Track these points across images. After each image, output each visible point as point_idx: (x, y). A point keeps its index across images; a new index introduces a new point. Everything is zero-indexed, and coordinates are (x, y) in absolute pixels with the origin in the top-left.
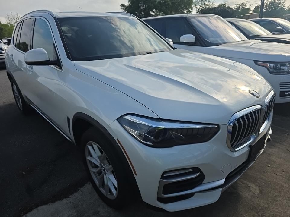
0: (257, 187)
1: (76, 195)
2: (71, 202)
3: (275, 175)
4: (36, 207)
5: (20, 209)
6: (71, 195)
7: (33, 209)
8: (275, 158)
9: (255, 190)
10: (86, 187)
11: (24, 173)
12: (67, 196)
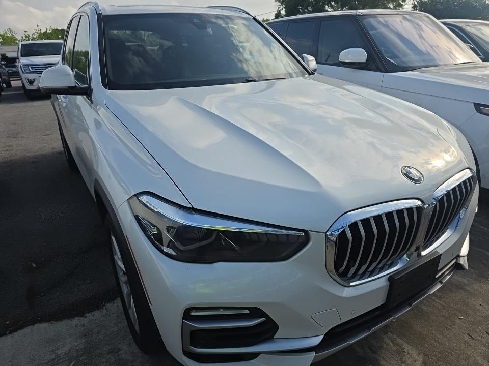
0: (421, 356)
1: (97, 314)
2: (84, 325)
3: (466, 338)
4: (31, 324)
5: (8, 323)
6: (89, 313)
7: (25, 327)
8: (480, 303)
9: (415, 361)
10: (117, 303)
11: (34, 265)
12: (82, 314)
